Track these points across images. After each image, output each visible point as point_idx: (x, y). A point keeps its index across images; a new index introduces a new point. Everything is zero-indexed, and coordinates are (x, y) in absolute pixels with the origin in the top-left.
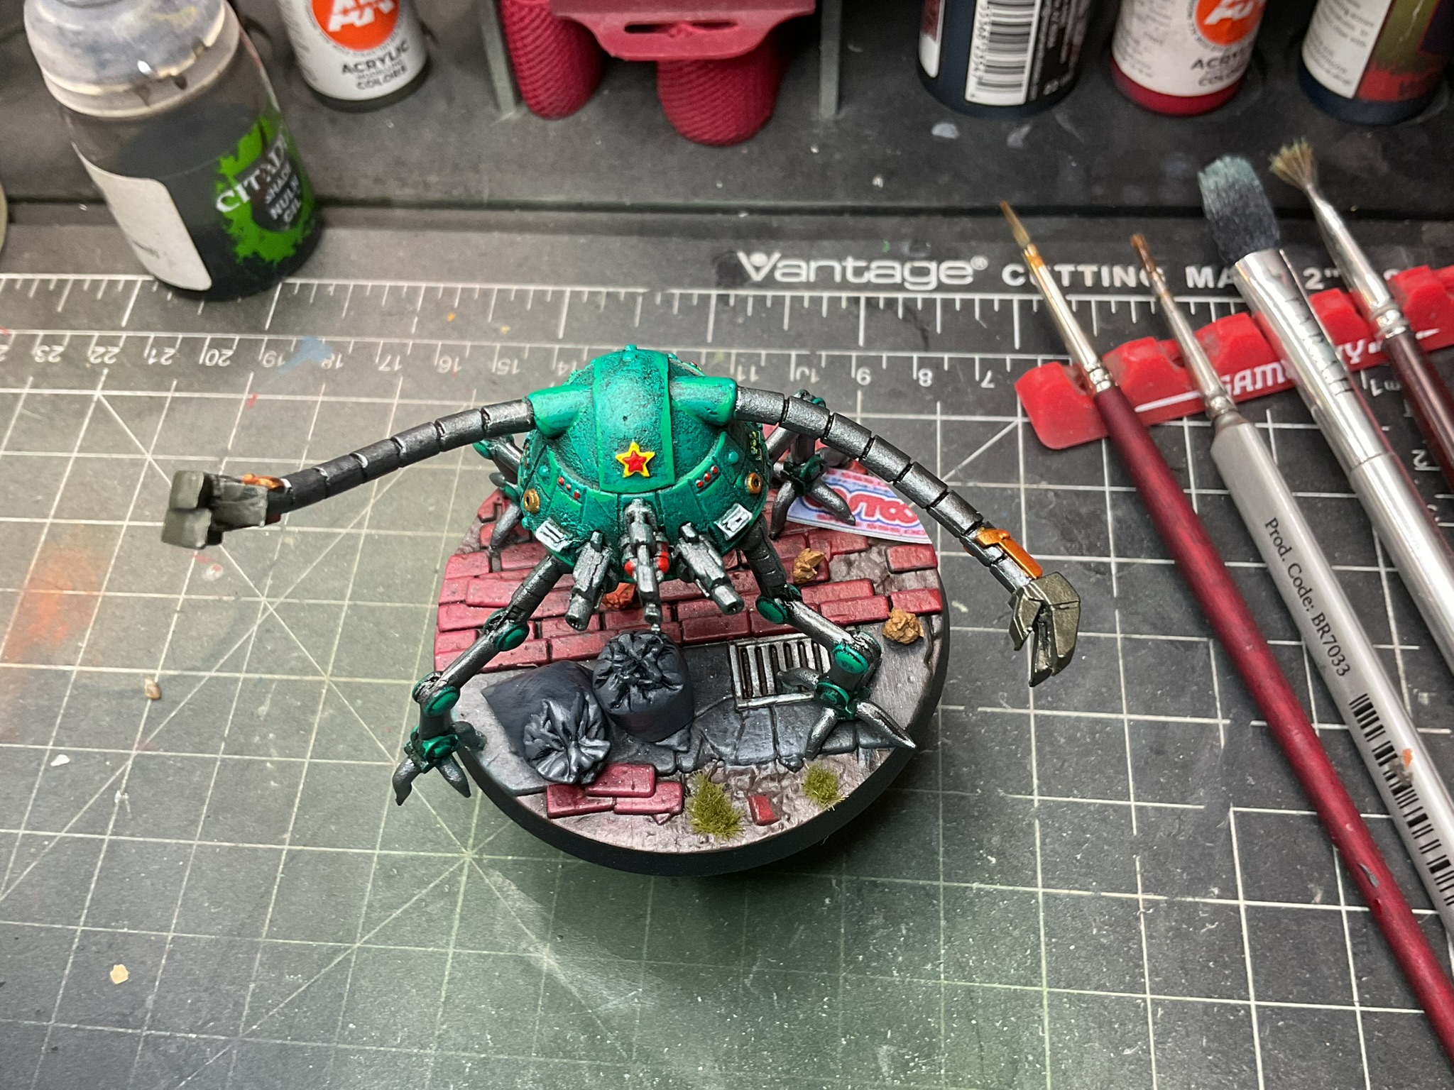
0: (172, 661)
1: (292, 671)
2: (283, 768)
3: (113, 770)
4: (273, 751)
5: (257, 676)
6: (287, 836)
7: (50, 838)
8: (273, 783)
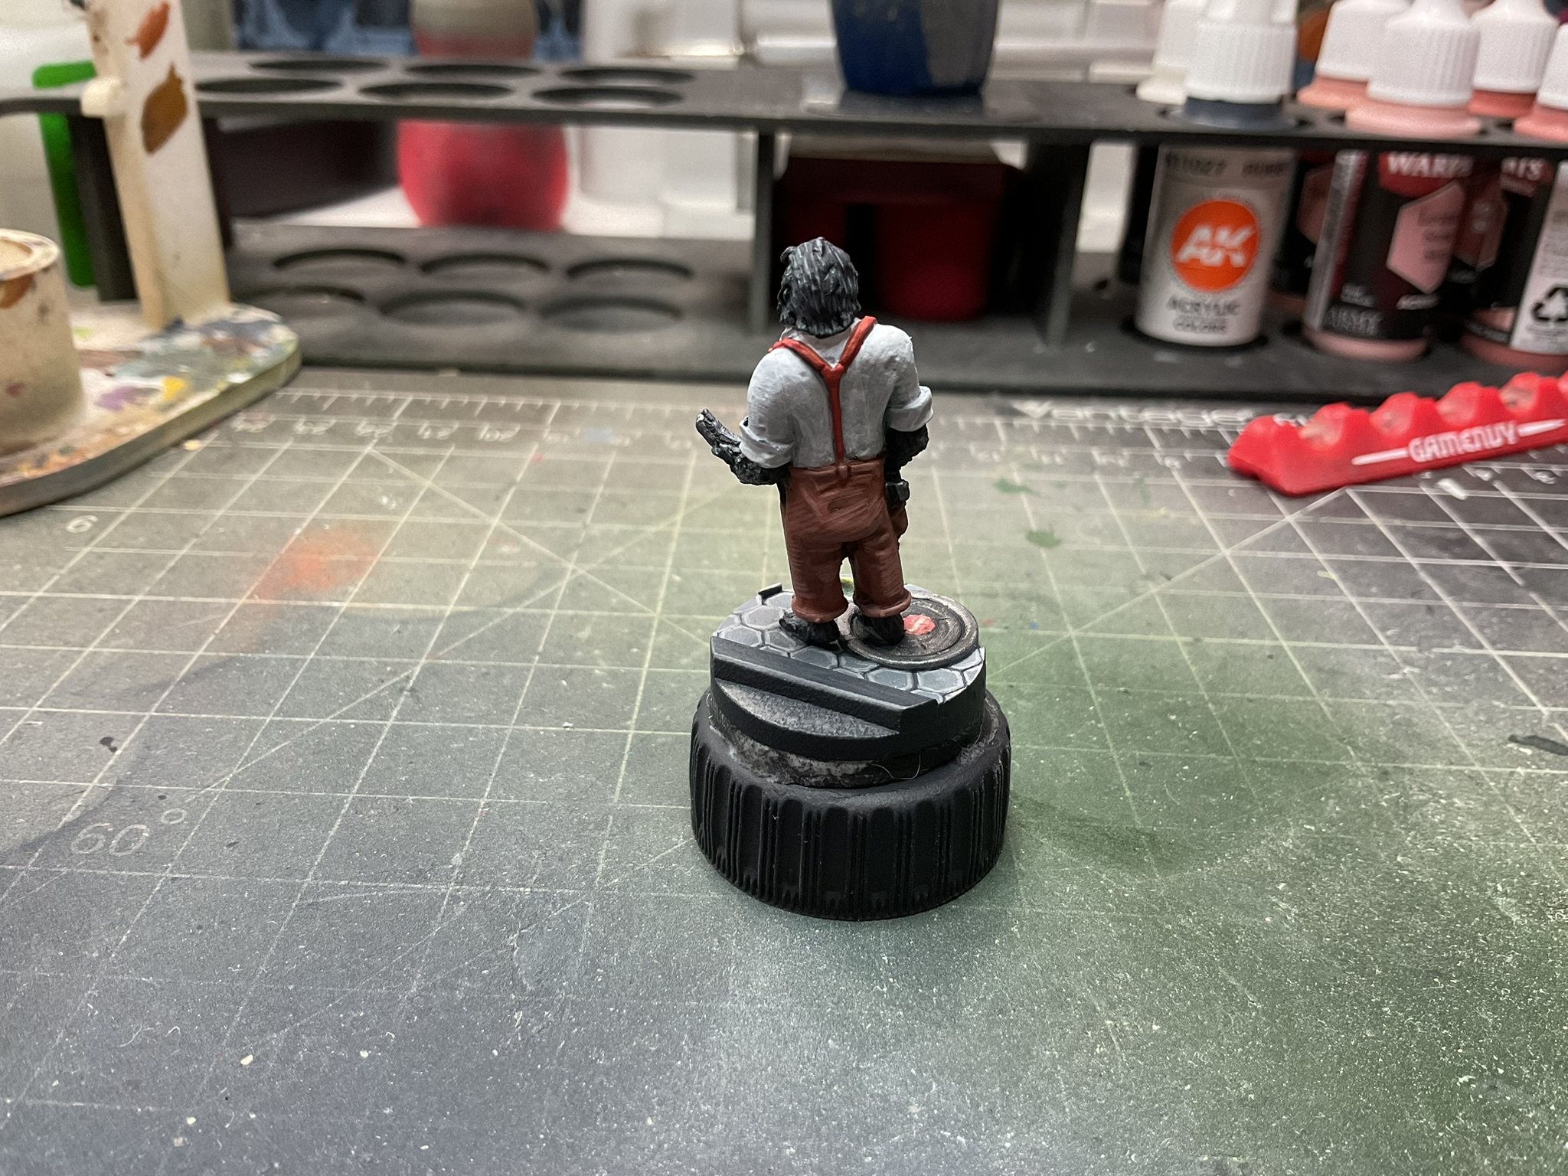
0: (465, 599)
1: (614, 609)
2: (614, 676)
3: (394, 673)
4: (601, 662)
5: (571, 612)
6: (631, 723)
7: (309, 724)
8: (605, 685)
